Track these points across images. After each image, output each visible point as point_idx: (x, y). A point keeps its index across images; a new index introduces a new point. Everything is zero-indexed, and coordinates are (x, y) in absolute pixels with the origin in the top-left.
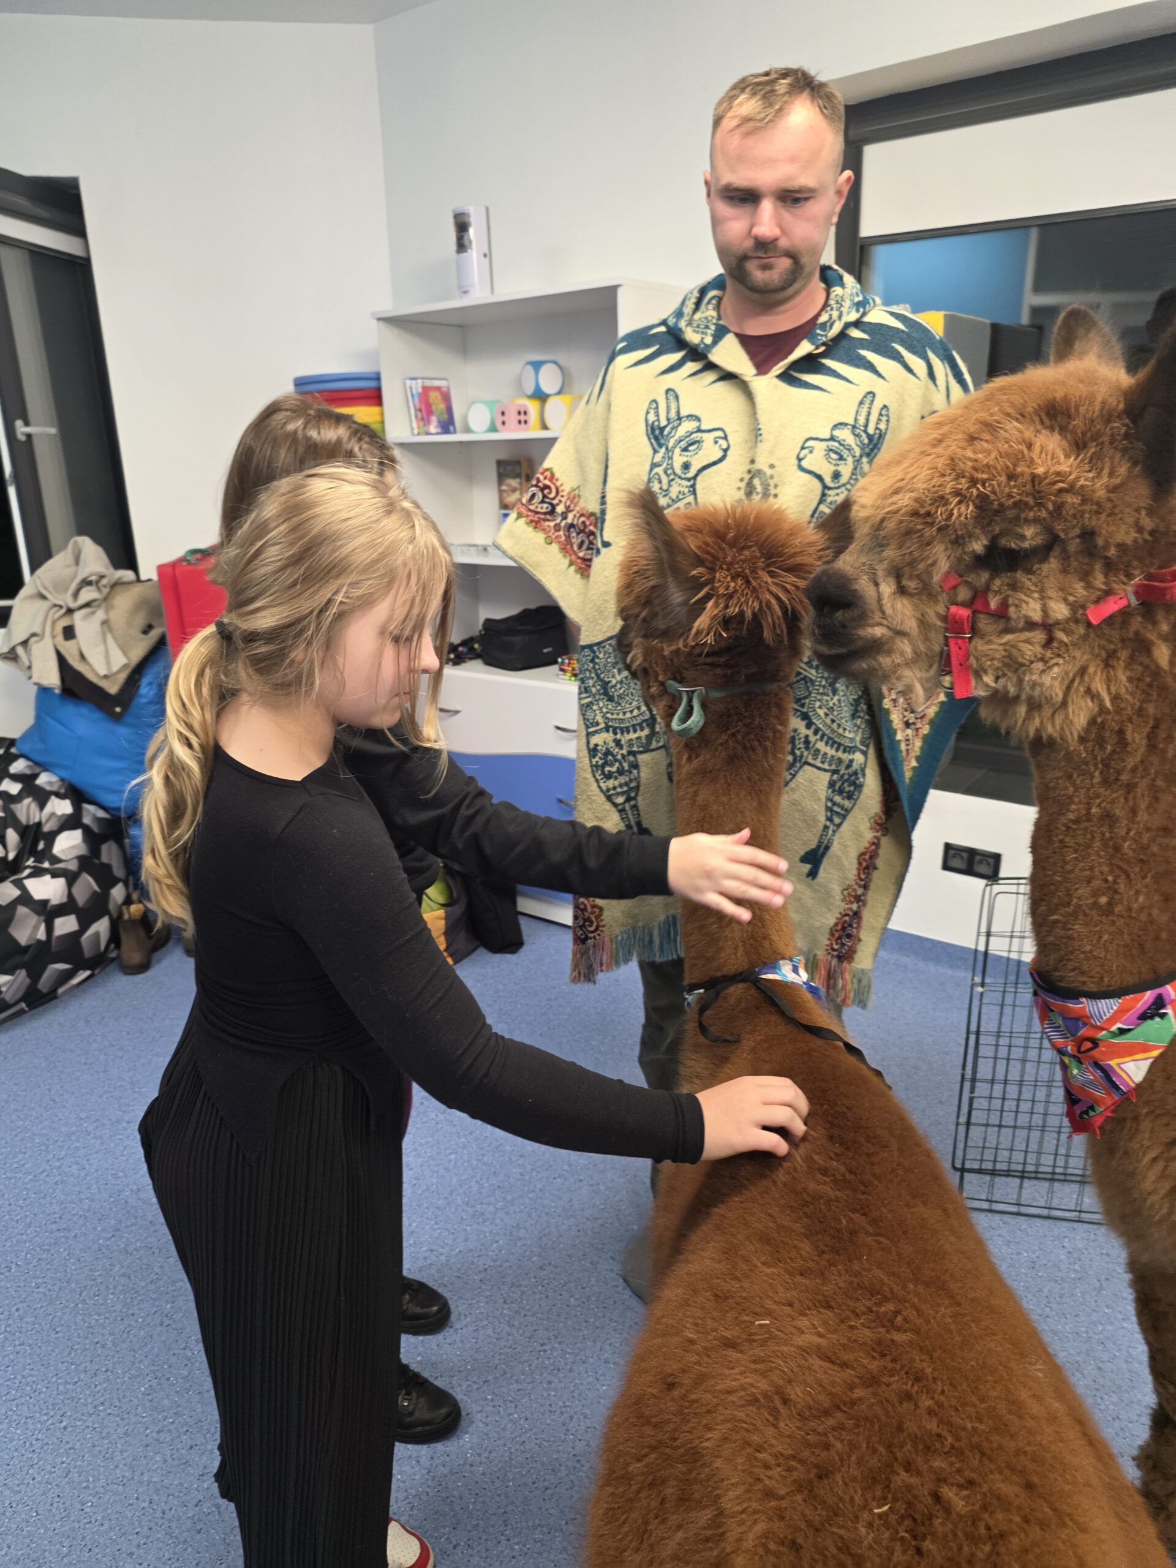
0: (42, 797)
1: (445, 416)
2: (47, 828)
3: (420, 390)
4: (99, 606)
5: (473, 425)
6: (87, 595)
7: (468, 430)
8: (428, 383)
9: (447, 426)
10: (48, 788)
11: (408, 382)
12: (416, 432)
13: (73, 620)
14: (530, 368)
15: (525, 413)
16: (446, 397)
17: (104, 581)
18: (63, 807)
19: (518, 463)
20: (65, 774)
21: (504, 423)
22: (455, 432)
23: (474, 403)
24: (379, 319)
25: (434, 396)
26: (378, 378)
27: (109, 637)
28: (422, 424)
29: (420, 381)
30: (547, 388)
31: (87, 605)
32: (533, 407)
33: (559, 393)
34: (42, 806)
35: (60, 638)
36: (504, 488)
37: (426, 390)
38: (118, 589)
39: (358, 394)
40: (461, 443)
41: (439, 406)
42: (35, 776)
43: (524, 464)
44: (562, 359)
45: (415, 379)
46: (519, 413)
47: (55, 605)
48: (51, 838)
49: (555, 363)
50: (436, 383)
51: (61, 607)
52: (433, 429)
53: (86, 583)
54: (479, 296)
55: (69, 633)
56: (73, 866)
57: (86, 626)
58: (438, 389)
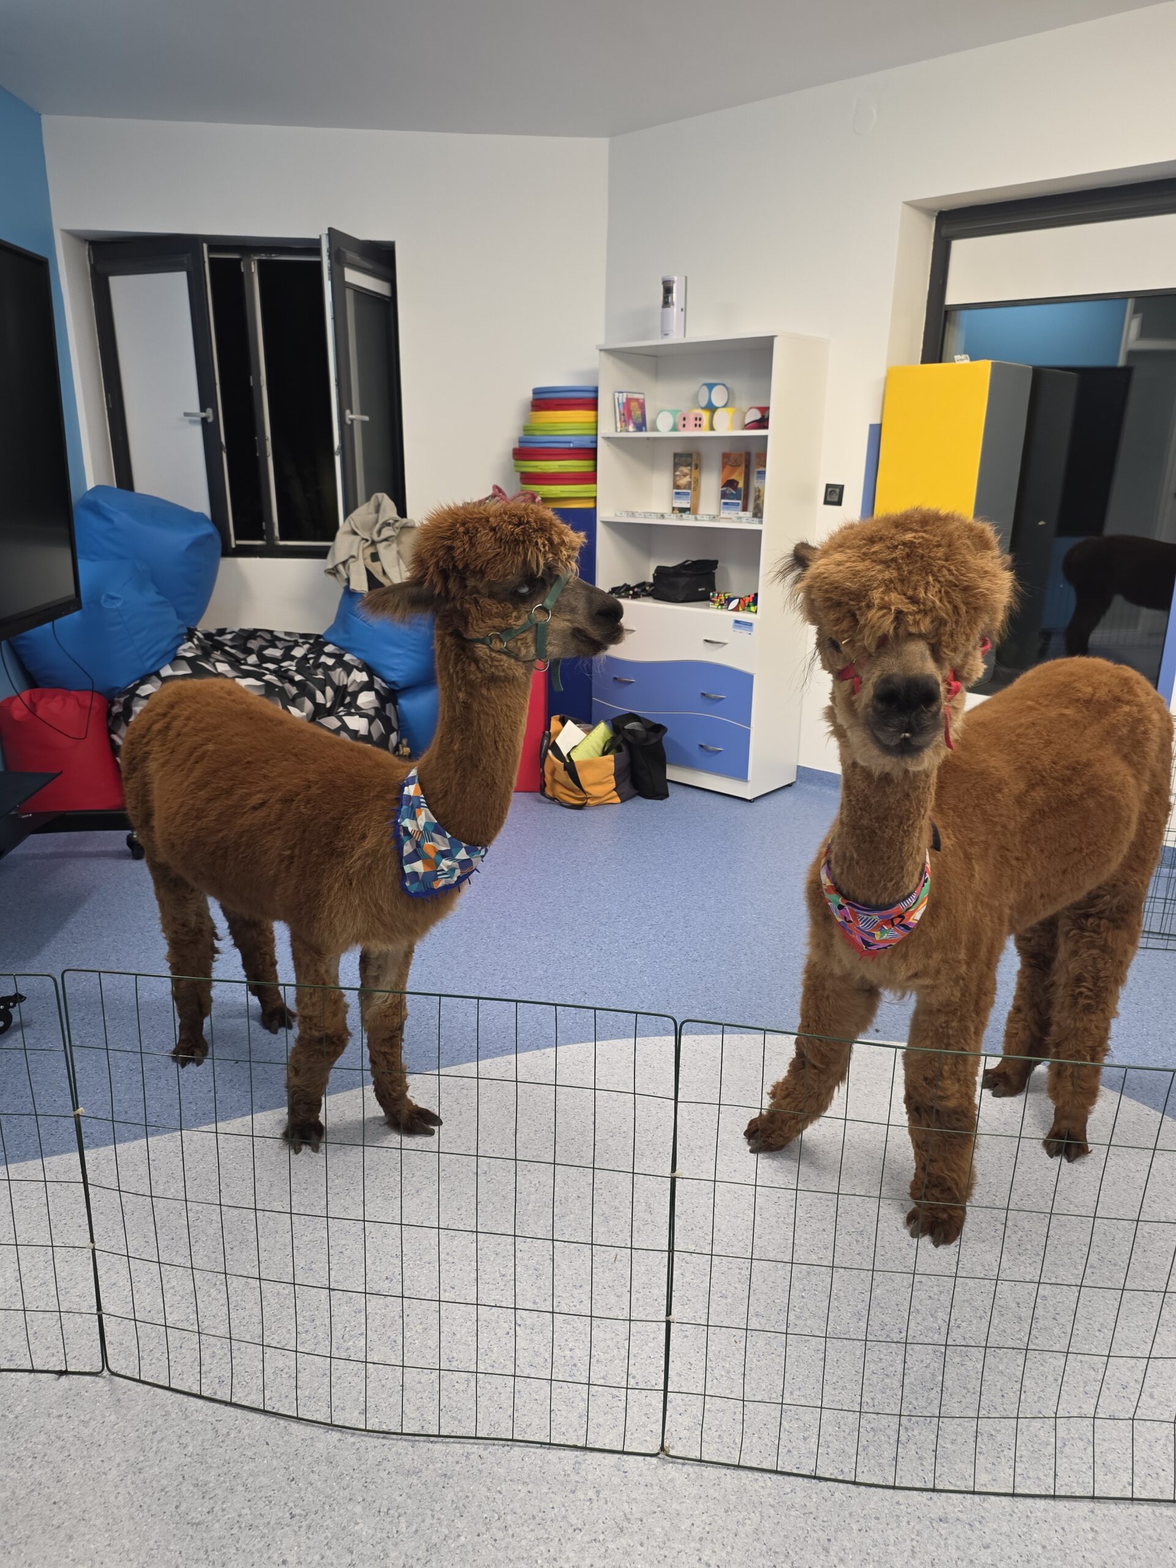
0: (348, 669)
1: (640, 420)
2: (350, 690)
3: (625, 401)
4: (393, 541)
5: (659, 427)
6: (387, 532)
7: (655, 429)
8: (631, 396)
9: (641, 426)
10: (352, 663)
11: (617, 394)
12: (619, 430)
13: (376, 548)
14: (705, 389)
15: (700, 419)
16: (642, 406)
17: (397, 525)
18: (362, 677)
19: (690, 455)
20: (362, 656)
21: (684, 426)
22: (646, 431)
23: (662, 411)
24: (601, 350)
25: (634, 405)
26: (596, 390)
27: (401, 561)
28: (624, 424)
29: (625, 394)
30: (716, 402)
31: (386, 540)
32: (705, 415)
33: (725, 406)
34: (349, 675)
35: (369, 560)
36: (678, 473)
37: (629, 400)
38: (405, 530)
39: (580, 402)
40: (648, 438)
41: (637, 413)
42: (343, 655)
43: (695, 457)
44: (729, 382)
45: (622, 392)
46: (696, 419)
47: (363, 539)
48: (355, 695)
49: (724, 385)
50: (636, 396)
51: (367, 540)
52: (631, 428)
53: (387, 524)
54: (675, 337)
55: (375, 557)
56: (372, 713)
57: (387, 554)
58: (637, 400)
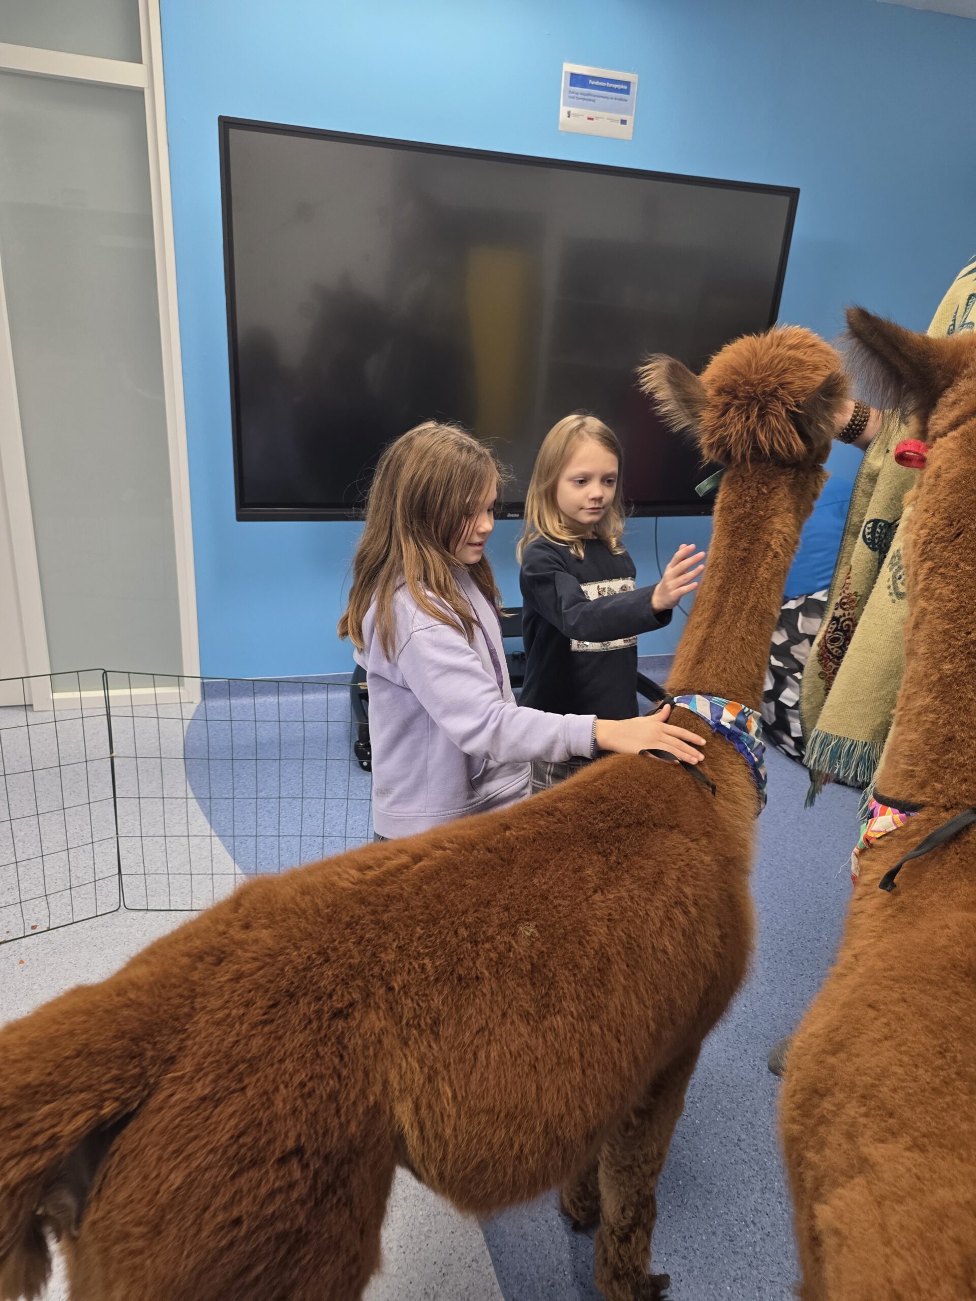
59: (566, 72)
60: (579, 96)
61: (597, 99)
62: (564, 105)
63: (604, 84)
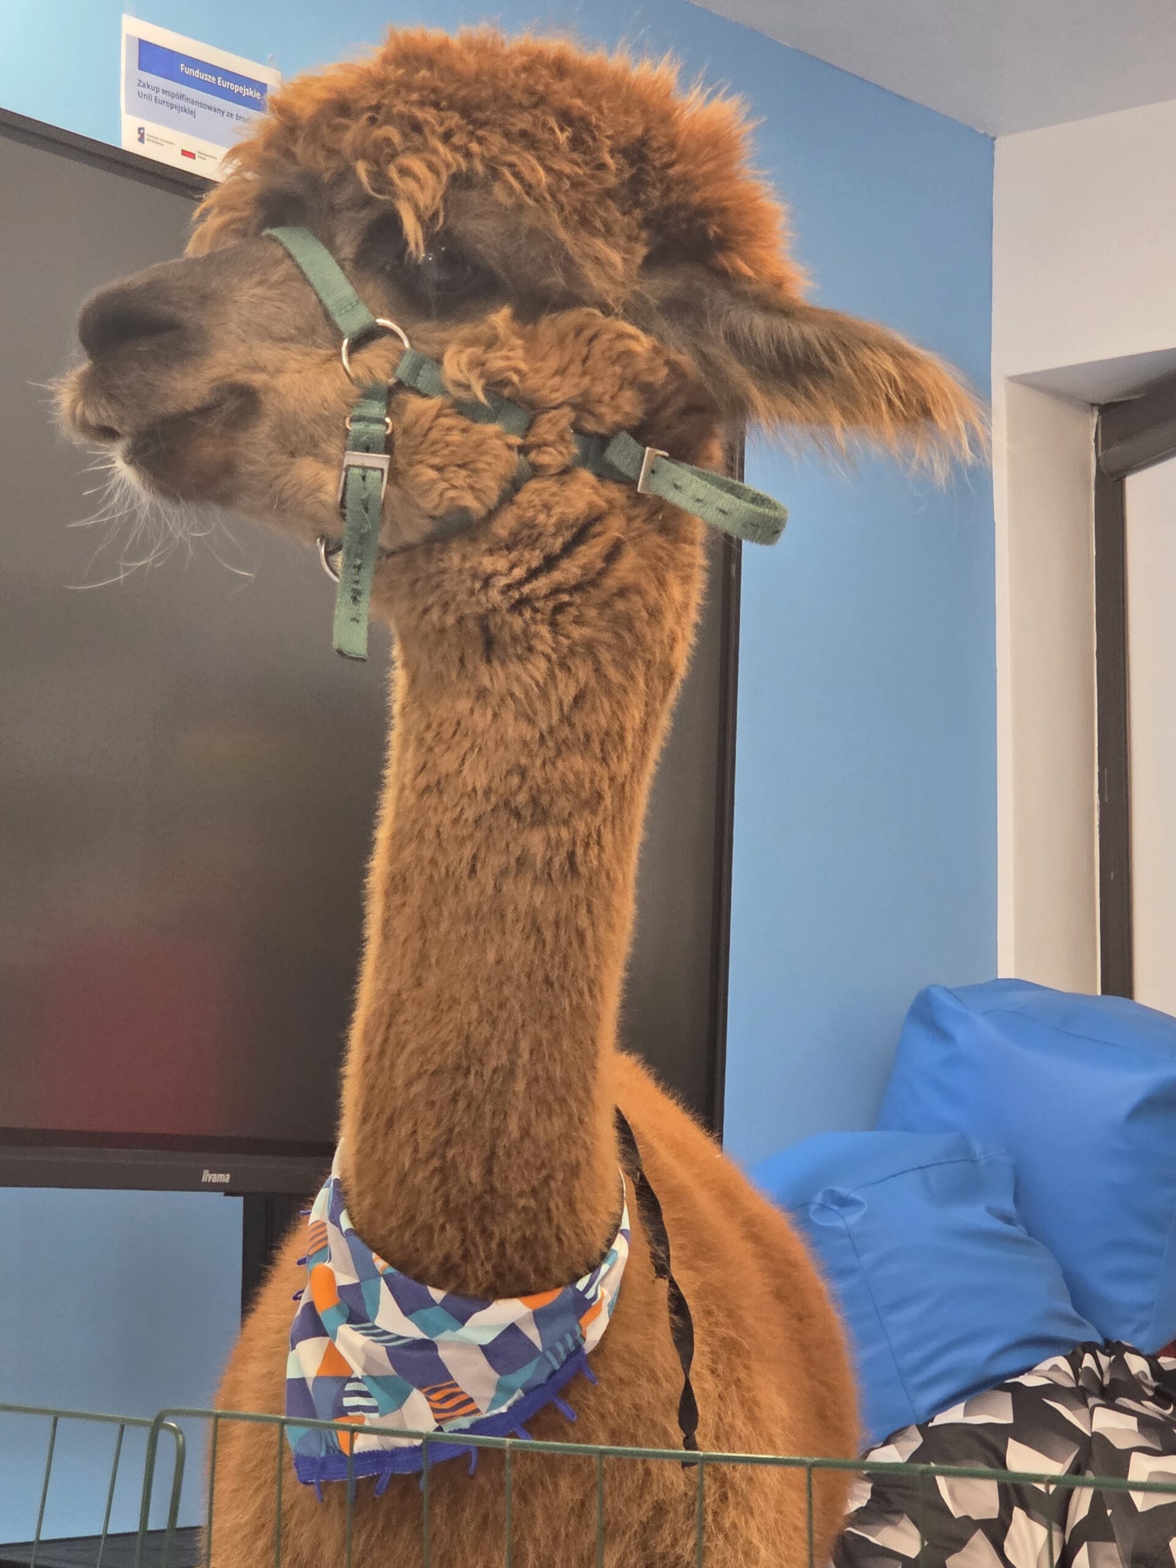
59: (129, 37)
60: (160, 96)
61: (200, 111)
62: (130, 111)
63: (211, 79)
